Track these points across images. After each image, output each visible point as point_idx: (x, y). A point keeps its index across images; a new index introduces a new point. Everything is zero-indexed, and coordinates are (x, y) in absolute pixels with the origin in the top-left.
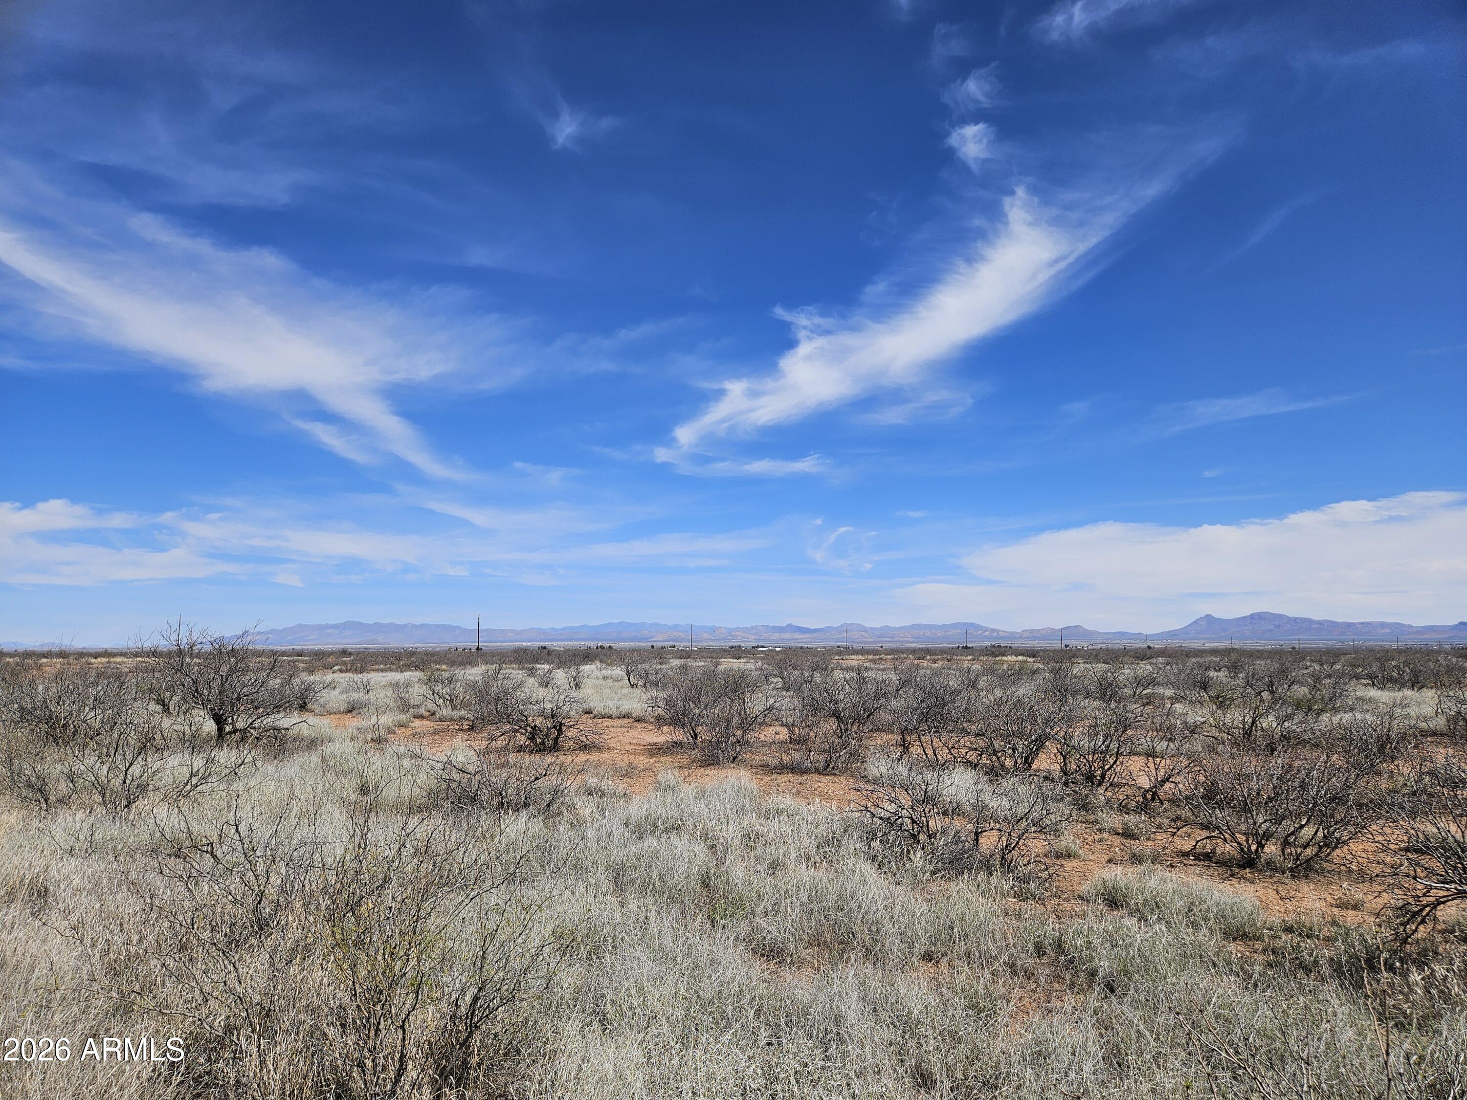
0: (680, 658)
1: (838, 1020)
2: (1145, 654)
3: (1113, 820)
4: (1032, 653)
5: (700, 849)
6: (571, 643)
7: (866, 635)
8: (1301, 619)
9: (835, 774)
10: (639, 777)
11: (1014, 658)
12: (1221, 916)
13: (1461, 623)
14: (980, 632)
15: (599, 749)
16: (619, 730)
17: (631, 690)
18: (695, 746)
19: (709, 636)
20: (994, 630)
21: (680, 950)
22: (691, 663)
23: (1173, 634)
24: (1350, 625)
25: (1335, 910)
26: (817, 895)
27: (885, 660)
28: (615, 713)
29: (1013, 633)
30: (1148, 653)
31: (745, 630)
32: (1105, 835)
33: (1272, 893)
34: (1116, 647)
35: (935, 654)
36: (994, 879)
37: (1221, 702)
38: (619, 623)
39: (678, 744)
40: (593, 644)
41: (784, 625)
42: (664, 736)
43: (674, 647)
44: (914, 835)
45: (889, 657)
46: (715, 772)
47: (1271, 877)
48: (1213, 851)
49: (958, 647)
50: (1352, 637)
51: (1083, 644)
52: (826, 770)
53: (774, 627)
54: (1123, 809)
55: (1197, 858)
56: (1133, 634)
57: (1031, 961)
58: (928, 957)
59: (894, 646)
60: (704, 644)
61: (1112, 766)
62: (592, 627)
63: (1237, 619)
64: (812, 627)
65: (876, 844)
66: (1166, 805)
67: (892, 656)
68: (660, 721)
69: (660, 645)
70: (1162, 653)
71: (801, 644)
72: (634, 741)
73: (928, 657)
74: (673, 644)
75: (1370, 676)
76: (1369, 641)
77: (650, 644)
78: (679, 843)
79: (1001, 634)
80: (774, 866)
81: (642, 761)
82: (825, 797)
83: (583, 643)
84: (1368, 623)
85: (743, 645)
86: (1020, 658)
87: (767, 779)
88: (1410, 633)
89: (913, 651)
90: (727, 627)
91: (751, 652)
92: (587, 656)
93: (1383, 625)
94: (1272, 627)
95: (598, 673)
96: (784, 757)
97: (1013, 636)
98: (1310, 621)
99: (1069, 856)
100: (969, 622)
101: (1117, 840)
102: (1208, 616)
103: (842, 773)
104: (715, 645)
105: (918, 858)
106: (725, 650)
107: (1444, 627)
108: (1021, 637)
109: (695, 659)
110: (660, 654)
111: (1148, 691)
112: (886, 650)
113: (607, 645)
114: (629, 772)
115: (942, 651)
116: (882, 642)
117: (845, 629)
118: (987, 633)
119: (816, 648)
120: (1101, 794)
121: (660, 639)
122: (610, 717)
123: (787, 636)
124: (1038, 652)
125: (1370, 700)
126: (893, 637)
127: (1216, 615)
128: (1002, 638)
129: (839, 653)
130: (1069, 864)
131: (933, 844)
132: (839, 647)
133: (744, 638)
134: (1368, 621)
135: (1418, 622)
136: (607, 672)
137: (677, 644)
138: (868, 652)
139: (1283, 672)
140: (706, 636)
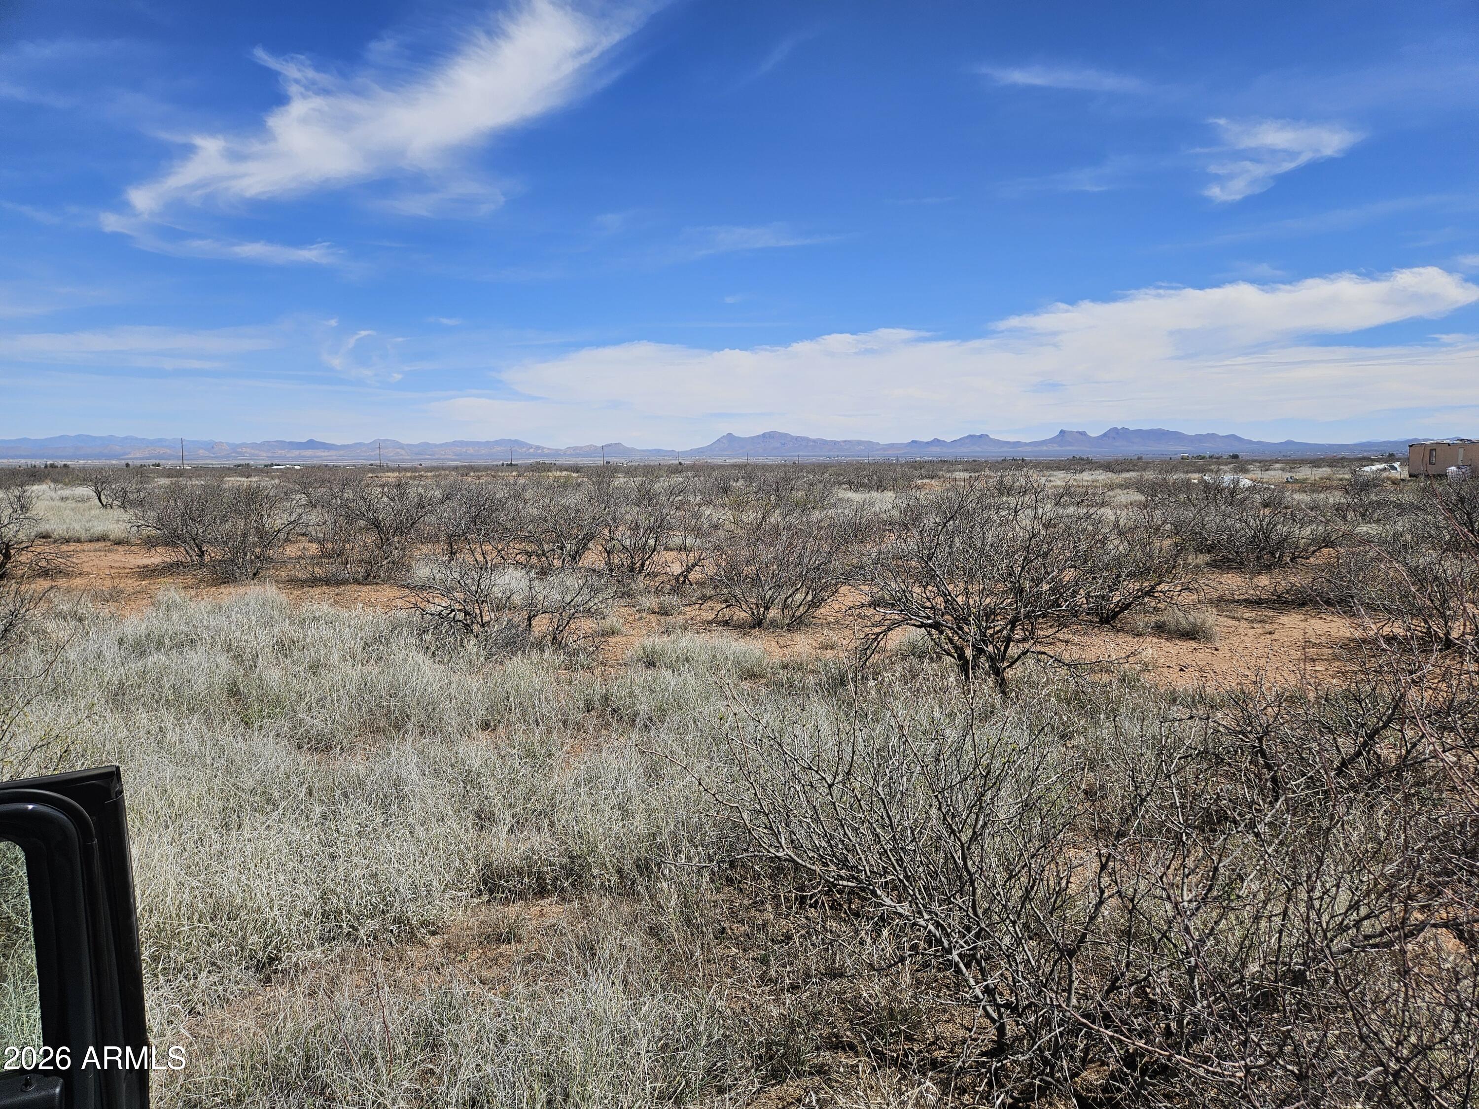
0: (168, 477)
1: (398, 783)
2: (678, 469)
3: (650, 602)
4: (576, 469)
5: (223, 660)
7: (403, 452)
8: (801, 438)
9: (377, 584)
10: (129, 600)
11: (558, 474)
12: (737, 663)
13: (913, 441)
14: (524, 449)
15: (67, 575)
16: (91, 554)
17: (103, 511)
18: (202, 565)
19: (207, 454)
20: (538, 448)
21: (209, 752)
22: (183, 481)
23: (700, 451)
24: (835, 443)
25: (819, 651)
26: (365, 685)
27: (427, 477)
28: (83, 535)
29: (557, 450)
30: (680, 468)
31: (254, 446)
32: (644, 615)
33: (773, 644)
34: (652, 463)
35: (479, 471)
36: (546, 655)
37: (739, 505)
38: (76, 437)
39: (178, 564)
40: (39, 462)
41: (304, 440)
42: (158, 557)
43: (159, 465)
44: (467, 625)
45: (429, 474)
46: (232, 590)
47: (773, 632)
48: (731, 618)
49: (503, 465)
50: (837, 453)
51: (623, 461)
52: (367, 579)
53: (290, 443)
54: (658, 592)
55: (718, 623)
56: (666, 451)
57: (581, 716)
58: (485, 726)
59: (434, 463)
60: (201, 462)
61: (650, 556)
63: (752, 438)
64: (339, 443)
65: (428, 637)
66: (695, 586)
67: (433, 473)
68: (150, 543)
69: (138, 463)
70: (693, 467)
71: (326, 463)
72: (117, 565)
73: (472, 474)
74: (157, 462)
75: (850, 483)
77: (124, 462)
78: (195, 657)
79: (546, 451)
80: (315, 668)
81: (130, 585)
82: (368, 604)
83: (23, 461)
84: (849, 441)
85: (252, 463)
86: (564, 473)
87: (296, 593)
88: (878, 450)
89: (456, 468)
90: (231, 442)
91: (266, 470)
92: (35, 475)
93: (859, 443)
94: (779, 445)
95: (53, 494)
96: (317, 569)
97: (557, 453)
98: (807, 440)
99: (613, 633)
100: (513, 438)
101: (654, 618)
102: (729, 435)
103: (384, 582)
104: (216, 463)
105: (471, 645)
106: (229, 469)
108: (565, 454)
109: (190, 478)
110: (141, 472)
111: (680, 498)
112: (426, 467)
113: (60, 463)
114: (115, 595)
115: (486, 468)
116: (419, 460)
117: (379, 446)
118: (532, 450)
119: (345, 467)
120: (641, 582)
121: (138, 455)
122: (78, 541)
123: (309, 453)
124: (581, 468)
125: (848, 500)
127: (736, 434)
128: (547, 455)
129: (373, 471)
130: (612, 640)
131: (487, 632)
132: (371, 465)
133: (253, 455)
134: (849, 439)
135: (884, 441)
136: (66, 492)
137: (162, 462)
138: (406, 470)
139: (787, 480)
140: (202, 452)
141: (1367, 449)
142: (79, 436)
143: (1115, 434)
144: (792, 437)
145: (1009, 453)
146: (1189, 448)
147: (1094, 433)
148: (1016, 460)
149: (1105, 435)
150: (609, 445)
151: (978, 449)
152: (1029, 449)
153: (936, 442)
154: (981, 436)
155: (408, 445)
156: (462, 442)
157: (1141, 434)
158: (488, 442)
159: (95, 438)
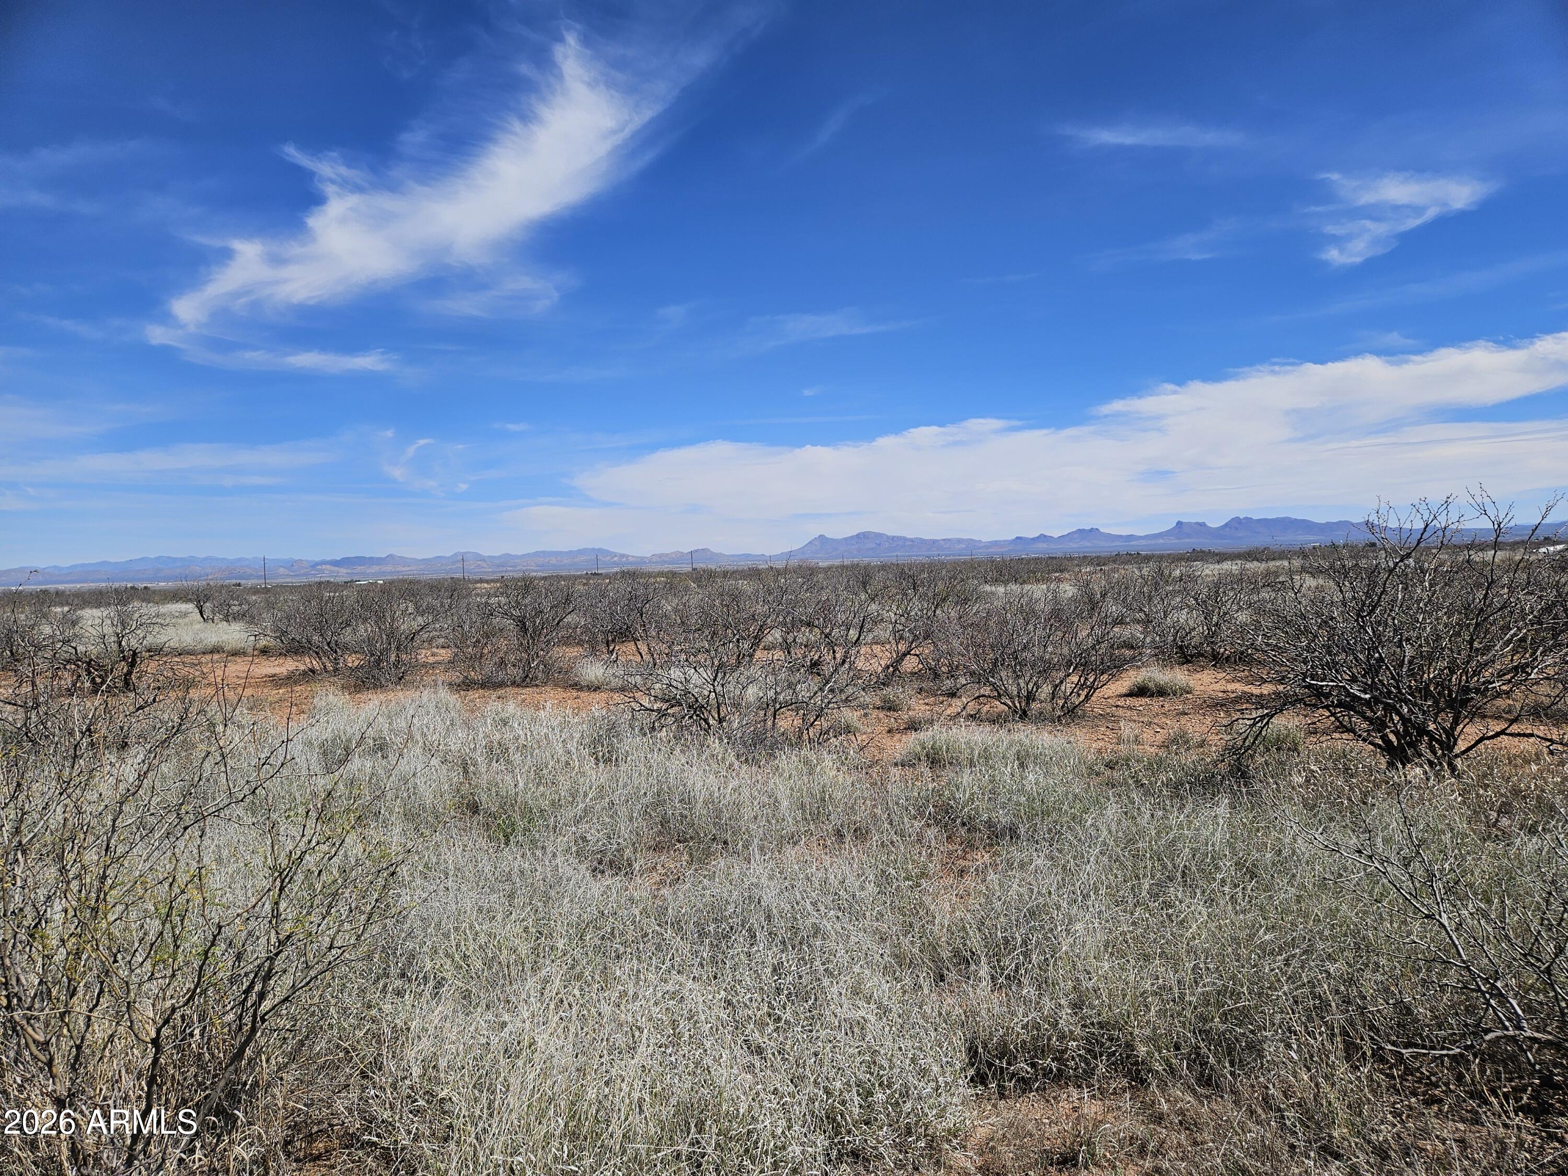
6: (85, 585)
7: (486, 564)
13: (1017, 538)
17: (208, 624)
19: (287, 572)
20: (623, 556)
24: (934, 542)
29: (642, 558)
39: (309, 673)
41: (382, 555)
43: (239, 585)
46: (380, 695)
49: (588, 574)
50: (936, 553)
53: (369, 558)
60: (280, 581)
62: (116, 563)
63: (846, 539)
64: (418, 557)
72: (242, 675)
74: (238, 581)
76: (949, 555)
79: (630, 559)
81: (267, 693)
83: (104, 585)
84: (949, 540)
88: (979, 548)
91: (350, 586)
93: (960, 541)
94: (874, 546)
97: (642, 560)
98: (905, 539)
100: (595, 547)
102: (821, 536)
104: (294, 581)
107: (1005, 541)
108: (650, 562)
113: (140, 585)
116: (502, 571)
117: (461, 558)
118: (616, 559)
123: (389, 567)
126: (515, 566)
127: (828, 535)
128: (631, 563)
134: (949, 537)
135: (986, 538)
137: (243, 582)
140: (281, 570)
141: (1519, 533)
142: (160, 557)
143: (1237, 524)
144: (888, 537)
145: (1122, 548)
146: (1319, 537)
147: (1215, 523)
148: (1131, 555)
149: (1226, 525)
150: (696, 551)
151: (1088, 544)
152: (1144, 542)
153: (1043, 538)
154: (1091, 530)
155: (489, 557)
156: (544, 552)
157: (1265, 523)
158: (571, 552)
159: (176, 559)
